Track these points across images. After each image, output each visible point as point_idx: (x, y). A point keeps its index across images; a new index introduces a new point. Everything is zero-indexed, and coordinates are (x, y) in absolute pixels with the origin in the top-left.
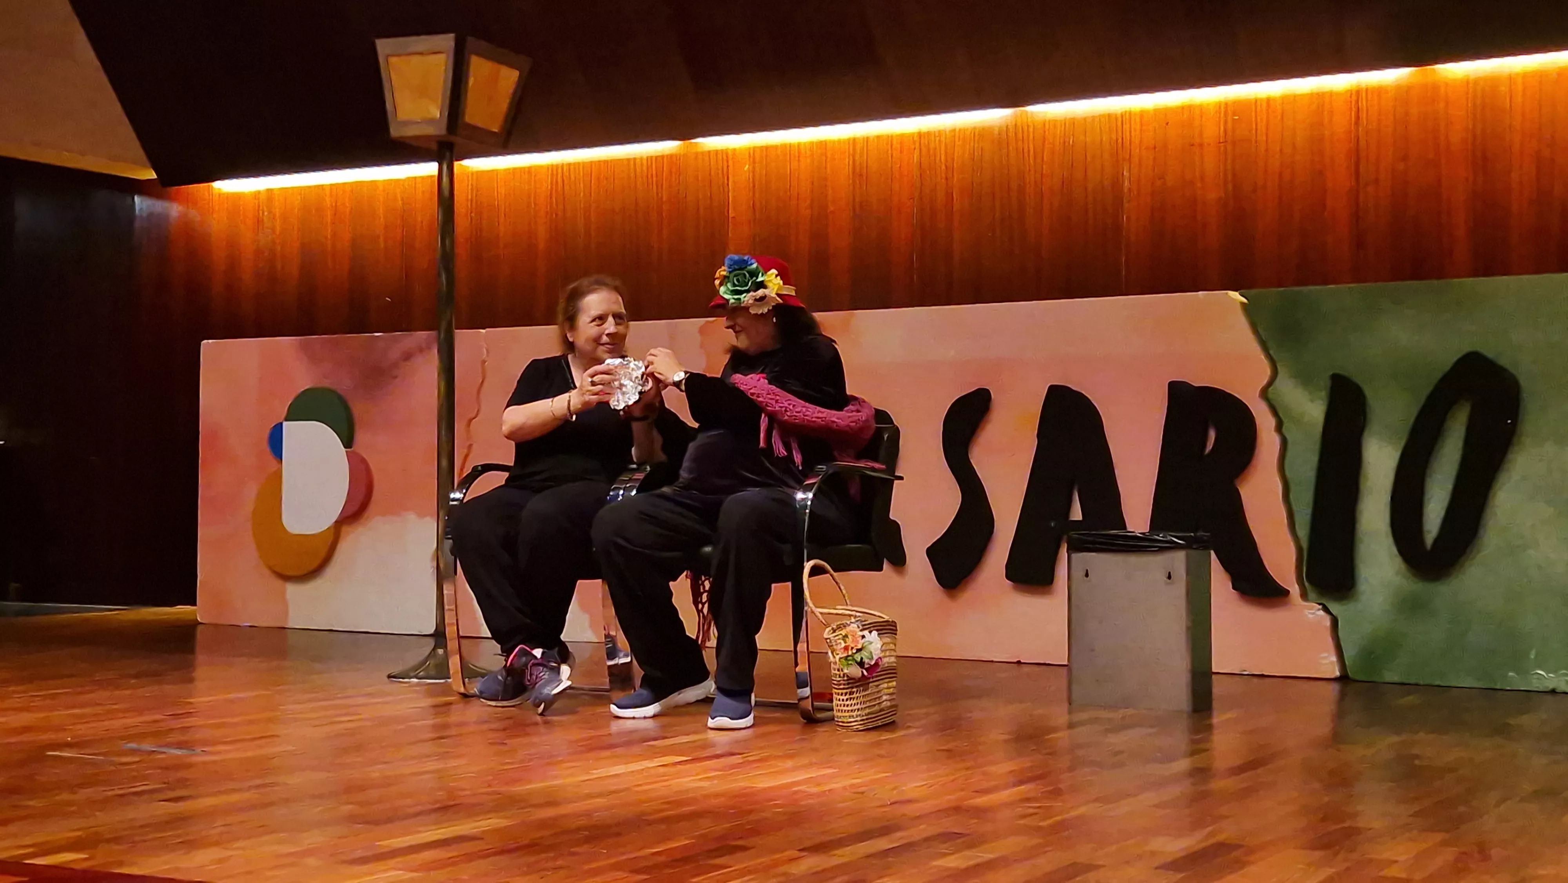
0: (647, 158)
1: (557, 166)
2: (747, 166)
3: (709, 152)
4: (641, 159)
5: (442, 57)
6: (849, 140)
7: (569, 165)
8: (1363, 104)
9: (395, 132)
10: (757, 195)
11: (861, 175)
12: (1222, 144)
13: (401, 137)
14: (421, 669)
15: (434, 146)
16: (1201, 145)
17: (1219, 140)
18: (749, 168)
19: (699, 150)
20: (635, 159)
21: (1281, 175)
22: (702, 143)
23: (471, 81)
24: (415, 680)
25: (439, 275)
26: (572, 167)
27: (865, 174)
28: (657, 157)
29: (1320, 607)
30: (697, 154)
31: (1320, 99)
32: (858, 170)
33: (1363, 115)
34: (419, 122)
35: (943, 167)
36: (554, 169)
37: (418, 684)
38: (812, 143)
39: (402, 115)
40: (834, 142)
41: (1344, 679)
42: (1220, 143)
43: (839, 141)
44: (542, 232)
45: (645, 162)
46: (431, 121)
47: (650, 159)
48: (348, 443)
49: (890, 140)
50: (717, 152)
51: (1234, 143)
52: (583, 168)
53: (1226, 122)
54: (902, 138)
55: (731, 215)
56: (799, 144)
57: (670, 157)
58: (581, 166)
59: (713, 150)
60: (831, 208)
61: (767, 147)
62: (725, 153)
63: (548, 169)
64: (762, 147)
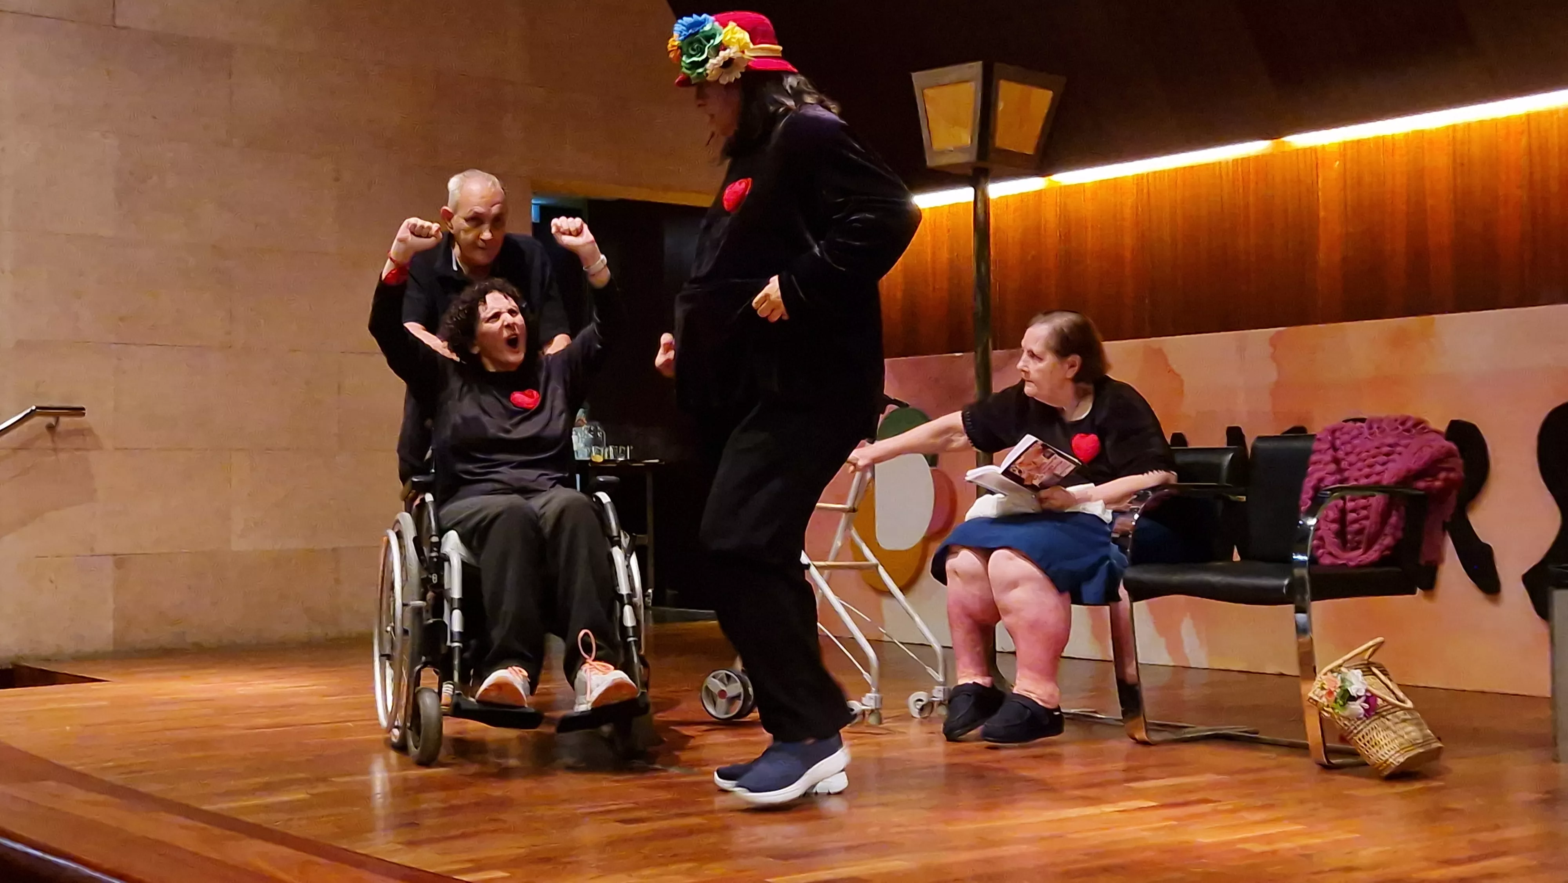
0: (1233, 160)
1: (1142, 175)
2: (1338, 163)
3: (1298, 150)
4: (1227, 162)
5: (973, 84)
6: (1448, 128)
7: (1155, 173)
9: (932, 162)
10: (1348, 192)
11: (1462, 164)
13: (940, 167)
15: (970, 172)
18: (1339, 165)
19: (1286, 149)
20: (1220, 163)
22: (1289, 142)
23: (1001, 106)
26: (1157, 175)
27: (1467, 165)
28: (1243, 159)
30: (1283, 152)
32: (1458, 161)
34: (952, 151)
35: (1556, 149)
36: (1139, 179)
38: (1407, 135)
39: (936, 146)
40: (1431, 132)
43: (1437, 130)
44: (1129, 241)
45: (1230, 164)
46: (961, 150)
47: (1236, 162)
48: (932, 461)
49: (1495, 123)
50: (1305, 150)
52: (1168, 175)
54: (1507, 122)
55: (1322, 214)
56: (1393, 137)
57: (1257, 158)
58: (1166, 174)
59: (1301, 149)
60: (1430, 202)
61: (1358, 141)
62: (1313, 150)
63: (1134, 179)
64: (1353, 142)
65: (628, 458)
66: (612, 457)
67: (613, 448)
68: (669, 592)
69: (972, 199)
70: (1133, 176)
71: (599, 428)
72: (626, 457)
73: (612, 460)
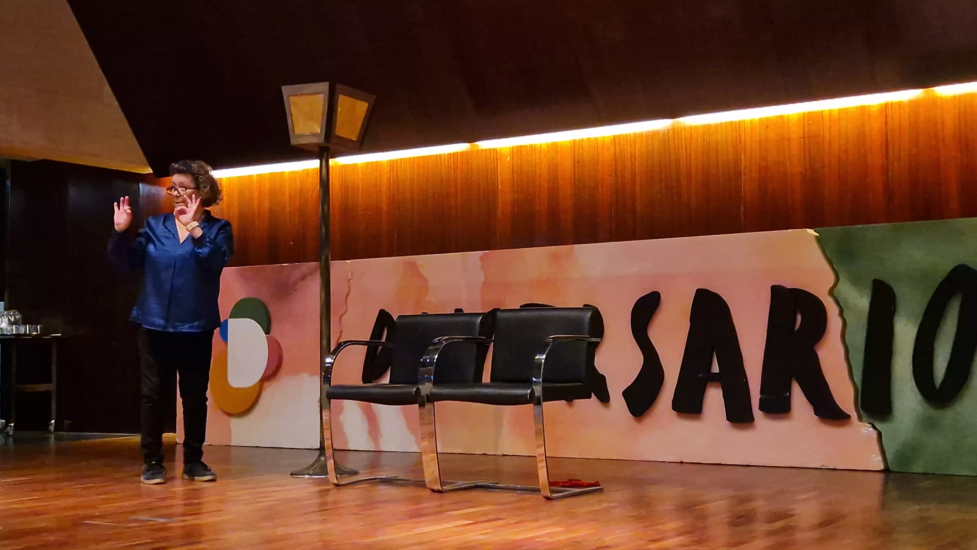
0: (448, 154)
1: (393, 160)
2: (509, 158)
3: (486, 150)
4: (444, 155)
5: (322, 95)
6: (572, 140)
7: (401, 159)
8: (889, 113)
9: (294, 142)
10: (515, 176)
11: (578, 162)
12: (802, 139)
13: (297, 145)
14: (312, 469)
15: (317, 149)
16: (789, 140)
17: (800, 136)
18: (510, 159)
19: (480, 148)
20: (440, 155)
21: (839, 157)
22: (481, 144)
23: (339, 110)
24: (307, 476)
25: (321, 228)
27: (581, 162)
28: (454, 153)
29: (870, 425)
30: (478, 151)
31: (862, 110)
32: (576, 160)
33: (890, 119)
34: (308, 135)
35: (629, 156)
37: (309, 479)
38: (548, 143)
39: (297, 132)
40: (563, 143)
41: (886, 471)
42: (801, 138)
43: (565, 142)
44: (384, 200)
45: (446, 158)
46: (315, 135)
47: (449, 155)
48: (267, 331)
49: (596, 141)
50: (490, 150)
51: (809, 137)
52: (409, 162)
53: (804, 125)
54: (603, 140)
55: (500, 187)
57: (462, 153)
58: (408, 160)
59: (488, 149)
60: (561, 182)
61: (521, 146)
62: (494, 150)
63: (388, 163)
64: (517, 147)
65: (39, 332)
66: (28, 332)
67: (28, 326)
68: (67, 422)
69: (318, 166)
70: (388, 161)
71: (16, 313)
72: (37, 332)
73: (28, 334)
